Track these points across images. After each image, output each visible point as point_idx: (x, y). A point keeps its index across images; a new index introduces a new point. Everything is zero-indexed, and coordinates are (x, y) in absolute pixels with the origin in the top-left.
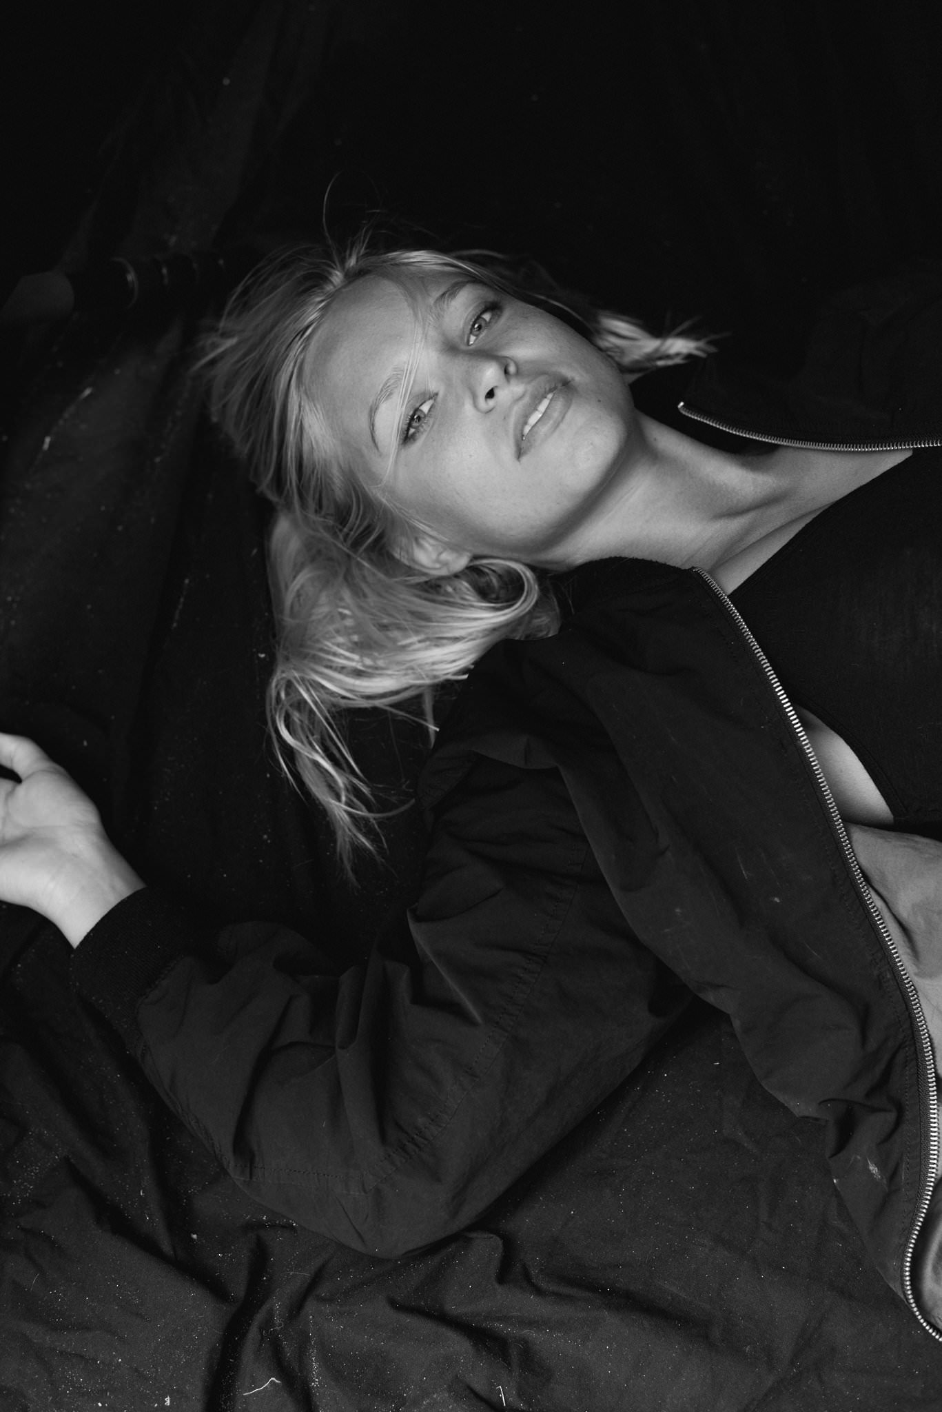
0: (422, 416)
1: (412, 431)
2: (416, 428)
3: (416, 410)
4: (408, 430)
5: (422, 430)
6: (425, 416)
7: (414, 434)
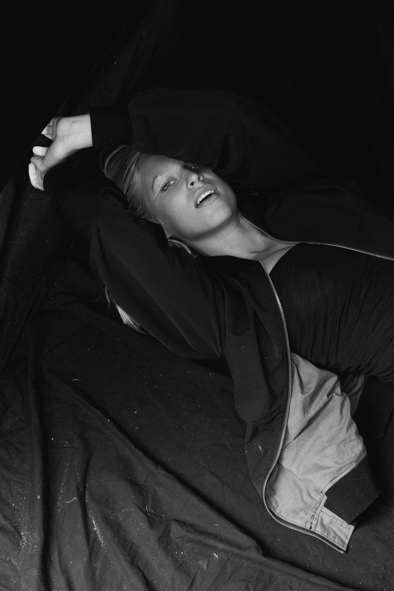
0: (170, 185)
1: (165, 188)
2: (167, 188)
3: (169, 182)
4: (164, 187)
5: (169, 189)
6: (171, 185)
7: (166, 189)
